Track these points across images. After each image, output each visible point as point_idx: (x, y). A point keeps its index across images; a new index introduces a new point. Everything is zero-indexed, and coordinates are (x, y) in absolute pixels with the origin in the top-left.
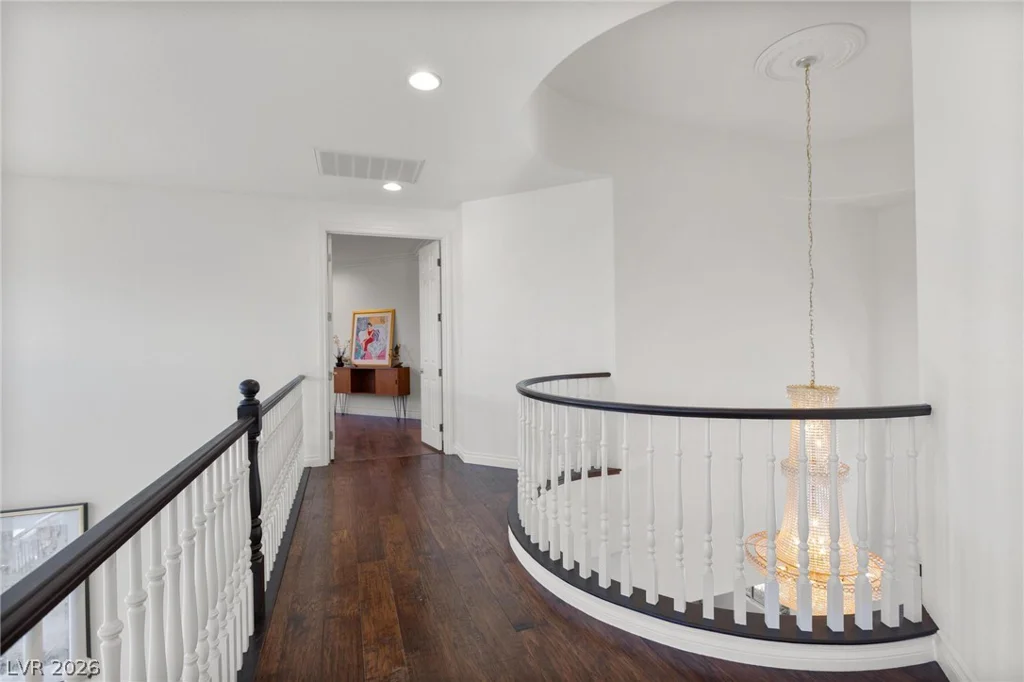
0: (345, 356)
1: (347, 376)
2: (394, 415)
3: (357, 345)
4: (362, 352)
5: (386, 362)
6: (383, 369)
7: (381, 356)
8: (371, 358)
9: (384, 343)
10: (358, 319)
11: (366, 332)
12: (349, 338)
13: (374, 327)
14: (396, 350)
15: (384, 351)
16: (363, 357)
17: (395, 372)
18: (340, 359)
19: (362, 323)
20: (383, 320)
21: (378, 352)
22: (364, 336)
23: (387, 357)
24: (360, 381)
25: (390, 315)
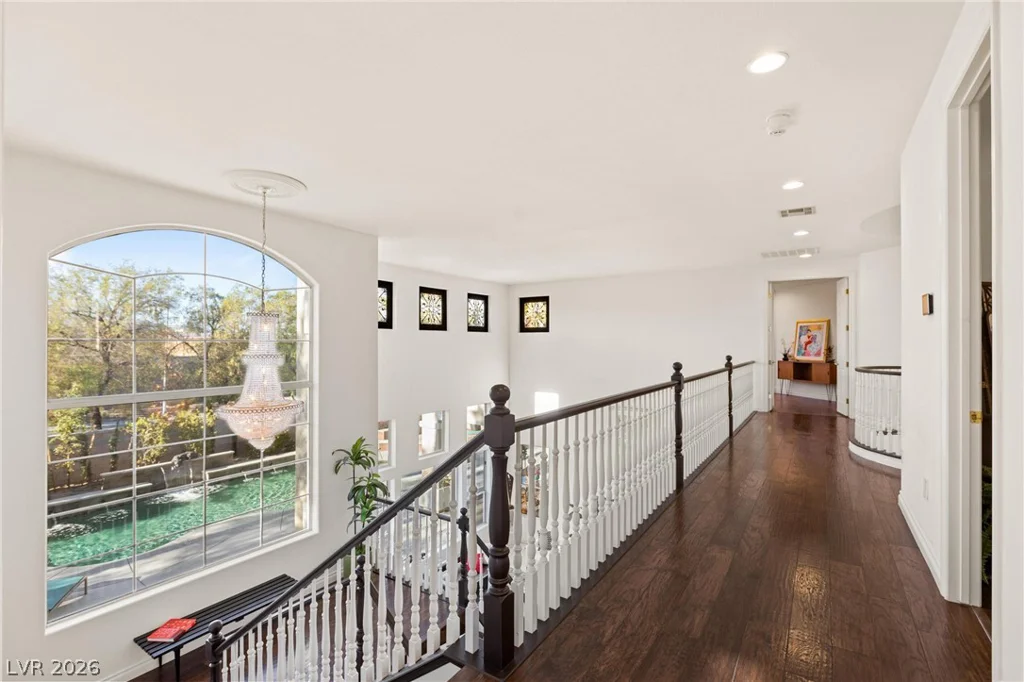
0: (790, 353)
1: (790, 368)
2: (827, 399)
3: (799, 345)
4: (803, 351)
5: (822, 358)
6: (818, 363)
7: (818, 354)
8: (809, 355)
9: (821, 344)
10: (801, 327)
11: (806, 336)
12: (793, 340)
13: (813, 333)
14: (829, 350)
15: (820, 351)
16: (804, 355)
17: (828, 366)
18: (785, 355)
19: (803, 330)
20: (820, 328)
21: (815, 351)
22: (804, 339)
23: (822, 355)
24: (801, 372)
25: (825, 324)
